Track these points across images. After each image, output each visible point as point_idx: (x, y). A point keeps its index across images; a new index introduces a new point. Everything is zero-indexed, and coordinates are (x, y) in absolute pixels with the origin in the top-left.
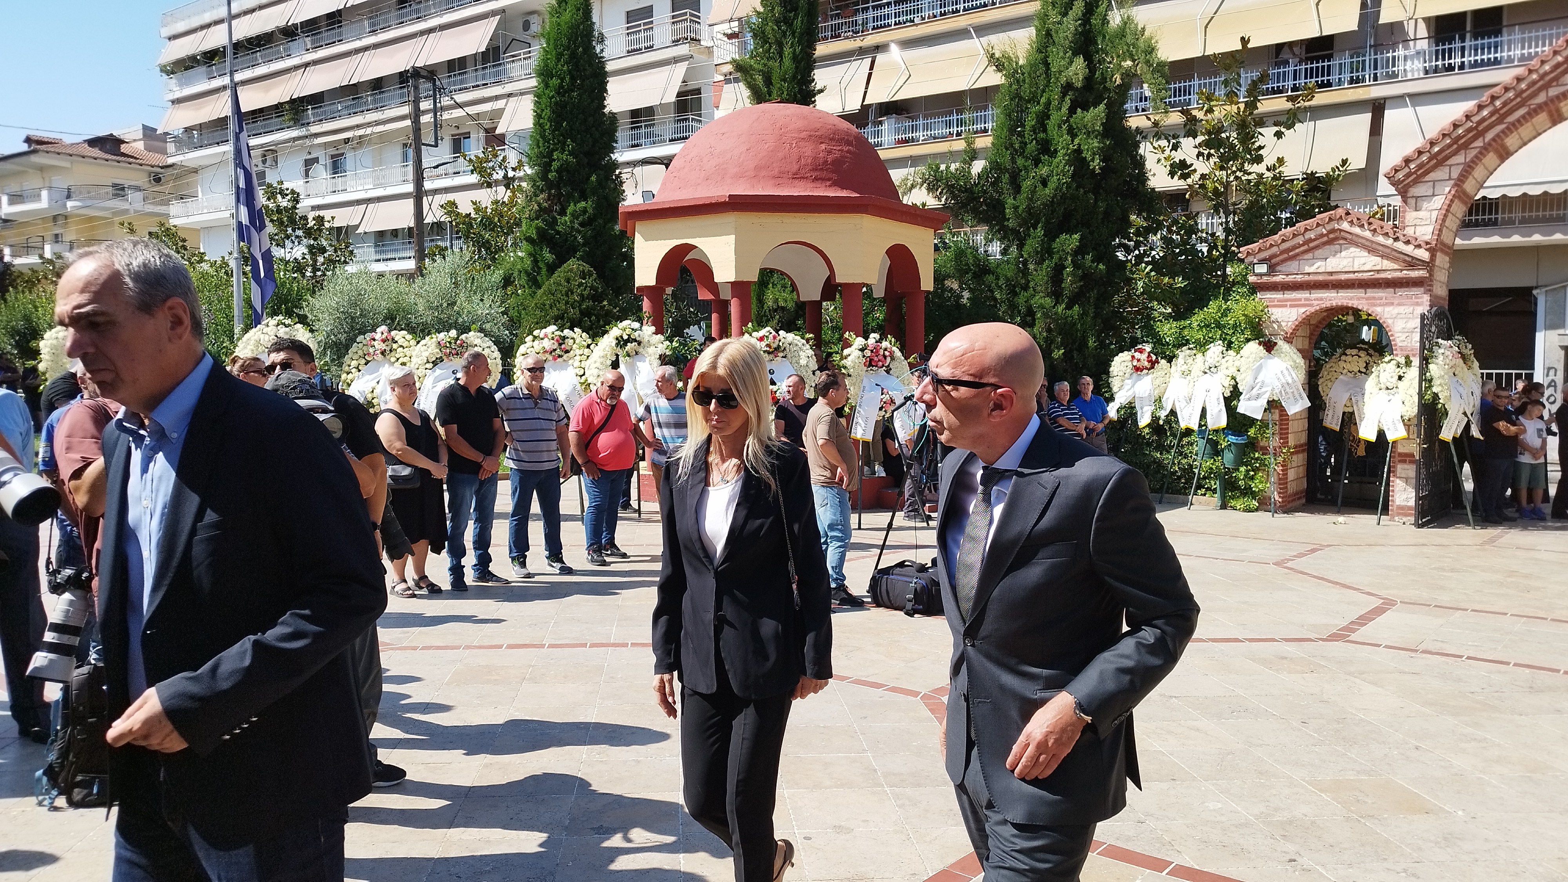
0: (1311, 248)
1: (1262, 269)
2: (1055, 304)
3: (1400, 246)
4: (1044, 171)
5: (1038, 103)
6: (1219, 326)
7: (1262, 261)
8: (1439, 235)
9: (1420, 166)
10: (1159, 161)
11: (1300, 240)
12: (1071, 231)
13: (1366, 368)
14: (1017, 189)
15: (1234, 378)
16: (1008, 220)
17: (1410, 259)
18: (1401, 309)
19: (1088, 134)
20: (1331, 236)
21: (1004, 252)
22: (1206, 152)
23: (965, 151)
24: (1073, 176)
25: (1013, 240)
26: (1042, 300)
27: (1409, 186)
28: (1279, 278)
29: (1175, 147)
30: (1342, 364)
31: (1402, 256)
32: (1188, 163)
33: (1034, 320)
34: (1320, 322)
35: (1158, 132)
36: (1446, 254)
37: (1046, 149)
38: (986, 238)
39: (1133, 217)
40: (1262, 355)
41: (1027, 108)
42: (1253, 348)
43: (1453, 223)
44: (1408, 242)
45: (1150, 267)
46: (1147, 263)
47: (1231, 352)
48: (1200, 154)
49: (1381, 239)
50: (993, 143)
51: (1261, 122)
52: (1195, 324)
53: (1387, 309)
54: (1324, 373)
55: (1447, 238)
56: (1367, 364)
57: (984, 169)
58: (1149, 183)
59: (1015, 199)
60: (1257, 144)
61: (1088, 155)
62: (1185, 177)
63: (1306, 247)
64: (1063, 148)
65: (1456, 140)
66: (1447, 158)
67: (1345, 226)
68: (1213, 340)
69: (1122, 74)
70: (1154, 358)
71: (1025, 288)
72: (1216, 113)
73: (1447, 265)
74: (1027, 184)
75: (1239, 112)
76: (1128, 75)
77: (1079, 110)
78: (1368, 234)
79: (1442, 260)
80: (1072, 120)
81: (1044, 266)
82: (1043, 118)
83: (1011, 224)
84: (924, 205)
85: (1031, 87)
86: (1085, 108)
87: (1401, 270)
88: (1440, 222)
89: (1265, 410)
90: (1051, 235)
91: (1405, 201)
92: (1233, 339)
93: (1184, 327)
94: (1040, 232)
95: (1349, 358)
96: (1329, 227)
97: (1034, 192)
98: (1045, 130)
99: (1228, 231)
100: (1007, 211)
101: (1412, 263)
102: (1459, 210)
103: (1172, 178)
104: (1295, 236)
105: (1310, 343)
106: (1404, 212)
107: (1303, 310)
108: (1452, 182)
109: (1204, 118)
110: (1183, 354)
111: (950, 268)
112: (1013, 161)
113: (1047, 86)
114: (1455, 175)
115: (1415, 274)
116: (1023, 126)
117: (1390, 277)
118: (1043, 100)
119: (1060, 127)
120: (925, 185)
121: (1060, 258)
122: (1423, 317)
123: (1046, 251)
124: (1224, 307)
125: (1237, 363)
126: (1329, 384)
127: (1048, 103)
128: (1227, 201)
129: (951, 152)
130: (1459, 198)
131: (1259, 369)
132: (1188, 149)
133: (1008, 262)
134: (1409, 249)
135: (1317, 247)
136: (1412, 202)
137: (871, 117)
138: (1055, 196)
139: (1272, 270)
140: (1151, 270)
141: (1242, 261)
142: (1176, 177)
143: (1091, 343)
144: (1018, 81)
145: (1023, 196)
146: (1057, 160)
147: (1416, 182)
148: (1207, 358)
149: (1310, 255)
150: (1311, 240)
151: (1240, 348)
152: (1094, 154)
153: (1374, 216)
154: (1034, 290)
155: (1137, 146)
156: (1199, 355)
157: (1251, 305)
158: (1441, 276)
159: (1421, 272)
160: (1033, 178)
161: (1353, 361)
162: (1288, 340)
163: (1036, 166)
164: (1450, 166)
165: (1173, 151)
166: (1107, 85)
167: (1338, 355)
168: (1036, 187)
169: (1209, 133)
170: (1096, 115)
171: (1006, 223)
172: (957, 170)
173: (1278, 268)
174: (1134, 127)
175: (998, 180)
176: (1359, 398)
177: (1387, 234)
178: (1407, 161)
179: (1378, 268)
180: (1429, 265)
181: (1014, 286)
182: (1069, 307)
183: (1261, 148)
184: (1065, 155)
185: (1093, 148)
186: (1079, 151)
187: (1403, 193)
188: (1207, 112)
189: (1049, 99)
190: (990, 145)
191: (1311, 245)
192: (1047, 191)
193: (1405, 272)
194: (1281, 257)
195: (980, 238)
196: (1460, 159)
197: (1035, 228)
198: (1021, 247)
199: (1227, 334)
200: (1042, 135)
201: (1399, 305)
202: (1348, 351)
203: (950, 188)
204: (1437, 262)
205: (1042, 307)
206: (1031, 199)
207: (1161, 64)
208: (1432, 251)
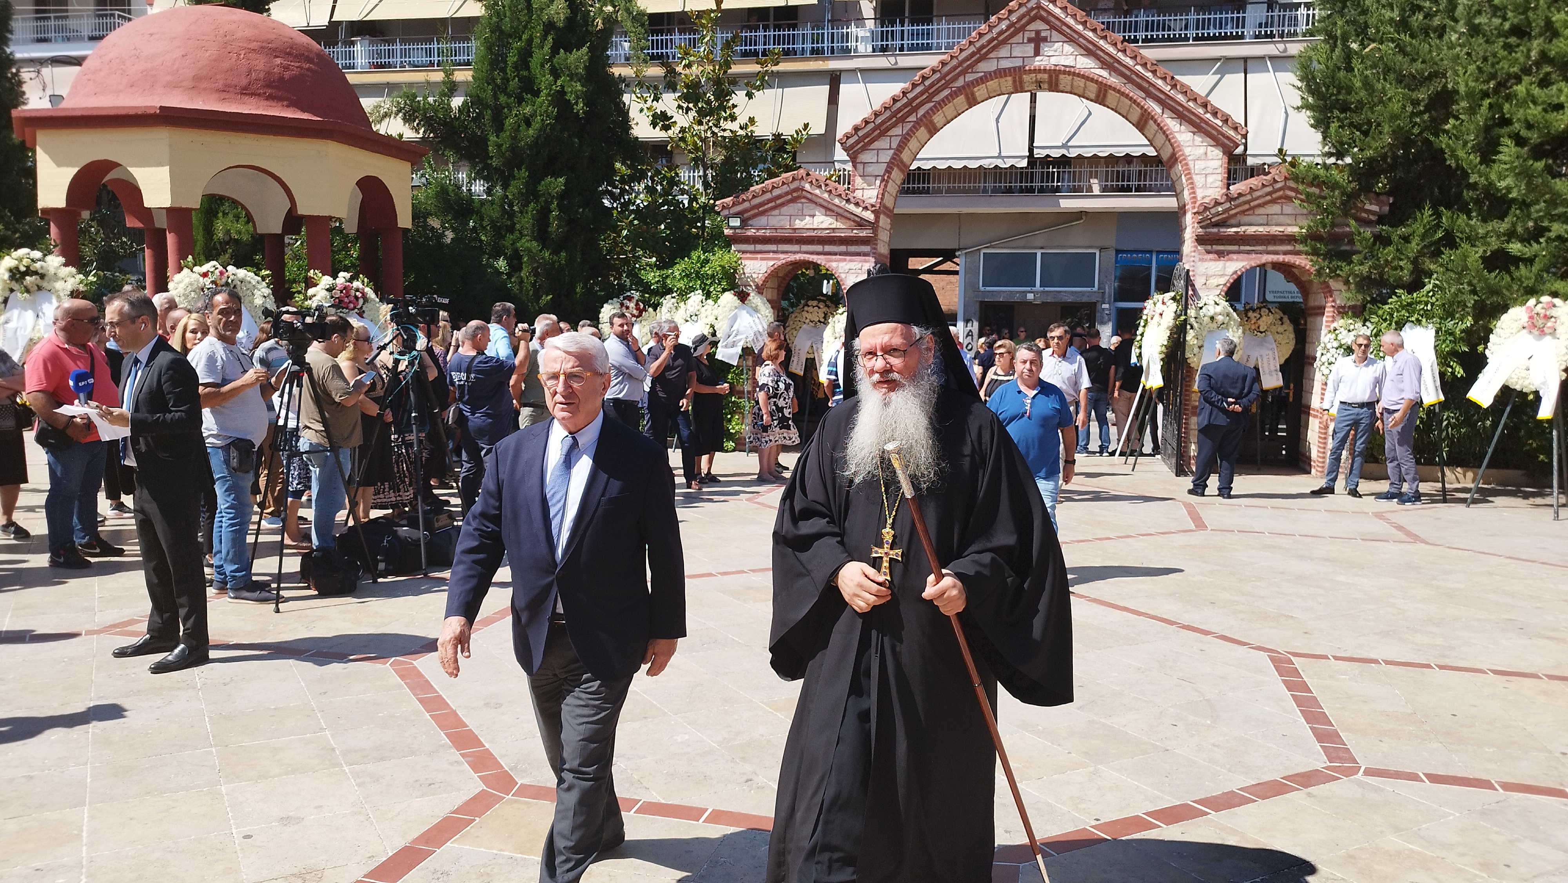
0: (777, 203)
1: (735, 222)
2: (542, 249)
3: (851, 207)
4: (528, 110)
5: (520, 39)
6: (698, 275)
7: (736, 215)
8: (882, 199)
9: (867, 135)
10: (641, 110)
11: (768, 196)
12: (556, 175)
13: (825, 318)
14: (499, 127)
15: (712, 326)
16: (492, 157)
17: (859, 220)
18: (852, 265)
19: (571, 76)
20: (795, 194)
21: (489, 192)
22: (685, 105)
23: (444, 82)
24: (556, 118)
25: (497, 180)
26: (528, 244)
27: (857, 153)
28: (751, 232)
29: (656, 99)
30: (805, 314)
31: (853, 216)
32: (669, 115)
33: (522, 264)
34: (786, 275)
35: (642, 83)
36: (888, 216)
37: (529, 88)
38: (469, 176)
39: (618, 165)
40: (736, 304)
41: (508, 43)
42: (728, 298)
43: (893, 188)
44: (857, 204)
45: (633, 216)
46: (633, 211)
47: (710, 301)
48: (680, 107)
49: (837, 201)
50: (473, 76)
51: (734, 81)
52: (677, 274)
53: (842, 264)
54: (790, 322)
55: (889, 202)
56: (826, 314)
57: (465, 103)
58: (632, 131)
59: (497, 136)
60: (731, 102)
61: (572, 98)
62: (666, 128)
63: (773, 204)
64: (546, 88)
65: (894, 115)
66: (888, 129)
67: (807, 187)
68: (693, 289)
69: (604, 19)
70: (642, 306)
71: (511, 229)
72: (694, 68)
73: (889, 227)
74: (510, 121)
75: (715, 69)
76: (609, 20)
77: (562, 51)
78: (826, 195)
79: (884, 221)
80: (555, 60)
81: (530, 209)
82: (526, 54)
83: (495, 163)
84: (401, 136)
85: (512, 21)
86: (568, 50)
87: (853, 229)
88: (882, 187)
89: (740, 357)
90: (535, 178)
91: (854, 166)
92: (712, 289)
93: (667, 277)
94: (524, 173)
95: (810, 309)
96: (793, 186)
97: (517, 130)
98: (528, 68)
99: (706, 185)
100: (490, 148)
101: (861, 223)
102: (897, 176)
103: (654, 128)
104: (764, 192)
105: (778, 294)
106: (854, 176)
107: (772, 263)
108: (892, 151)
109: (683, 72)
110: (668, 302)
111: (430, 207)
112: (496, 98)
113: (528, 22)
114: (894, 146)
115: (863, 234)
116: (505, 62)
117: (843, 235)
118: (524, 37)
119: (542, 66)
120: (401, 114)
121: (546, 201)
122: (869, 272)
123: (530, 193)
124: (702, 257)
125: (715, 312)
126: (795, 333)
127: (530, 41)
128: (704, 155)
129: (428, 82)
130: (898, 166)
131: (734, 319)
132: (669, 102)
133: (492, 203)
134: (858, 211)
135: (782, 205)
136: (860, 167)
137: (342, 35)
138: (539, 137)
139: (744, 223)
140: (634, 219)
141: (718, 213)
142: (658, 128)
143: (578, 290)
144: (498, 14)
145: (505, 135)
146: (540, 100)
147: (864, 149)
148: (688, 306)
149: (776, 212)
150: (779, 197)
151: (718, 298)
152: (578, 97)
153: (830, 179)
154: (521, 233)
155: (621, 93)
156: (682, 304)
157: (727, 257)
158: (884, 236)
159: (868, 231)
160: (516, 115)
161: (814, 312)
162: (760, 290)
163: (520, 104)
164: (891, 136)
165: (655, 102)
166: (590, 28)
167: (801, 306)
168: (519, 126)
169: (687, 86)
170: (578, 58)
171: (489, 162)
172: (435, 101)
173: (750, 222)
174: (617, 74)
175: (480, 116)
176: (819, 346)
177: (840, 195)
178: (856, 129)
179: (833, 226)
180: (874, 226)
181: (500, 228)
182: (555, 252)
183: (734, 106)
184: (548, 95)
185: (576, 92)
186: (562, 92)
187: (854, 159)
188: (685, 66)
189: (531, 36)
190: (470, 79)
191: (778, 202)
192: (531, 132)
193: (855, 231)
194: (752, 212)
195: (462, 176)
196: (898, 131)
197: (519, 169)
198: (505, 187)
199: (706, 284)
200: (525, 73)
201: (851, 261)
202: (810, 303)
203: (429, 122)
204: (881, 224)
205: (529, 250)
206: (514, 138)
207: (642, 14)
208: (876, 213)
